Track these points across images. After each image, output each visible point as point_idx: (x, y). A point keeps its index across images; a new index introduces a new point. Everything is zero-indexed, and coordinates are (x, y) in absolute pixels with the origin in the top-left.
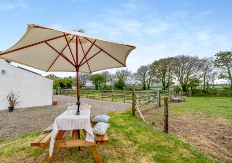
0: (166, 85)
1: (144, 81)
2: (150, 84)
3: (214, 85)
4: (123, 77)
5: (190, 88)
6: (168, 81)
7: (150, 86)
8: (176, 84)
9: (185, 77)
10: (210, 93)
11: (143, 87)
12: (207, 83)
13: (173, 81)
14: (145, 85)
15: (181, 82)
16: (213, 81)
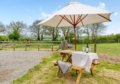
0: (55, 37)
1: (39, 33)
2: (44, 36)
3: (81, 37)
4: (18, 29)
5: (70, 39)
6: (56, 34)
7: (43, 37)
8: (61, 36)
9: (67, 31)
10: (79, 42)
11: (37, 38)
12: (78, 36)
13: (59, 34)
14: (39, 37)
15: (65, 35)
16: (81, 35)
